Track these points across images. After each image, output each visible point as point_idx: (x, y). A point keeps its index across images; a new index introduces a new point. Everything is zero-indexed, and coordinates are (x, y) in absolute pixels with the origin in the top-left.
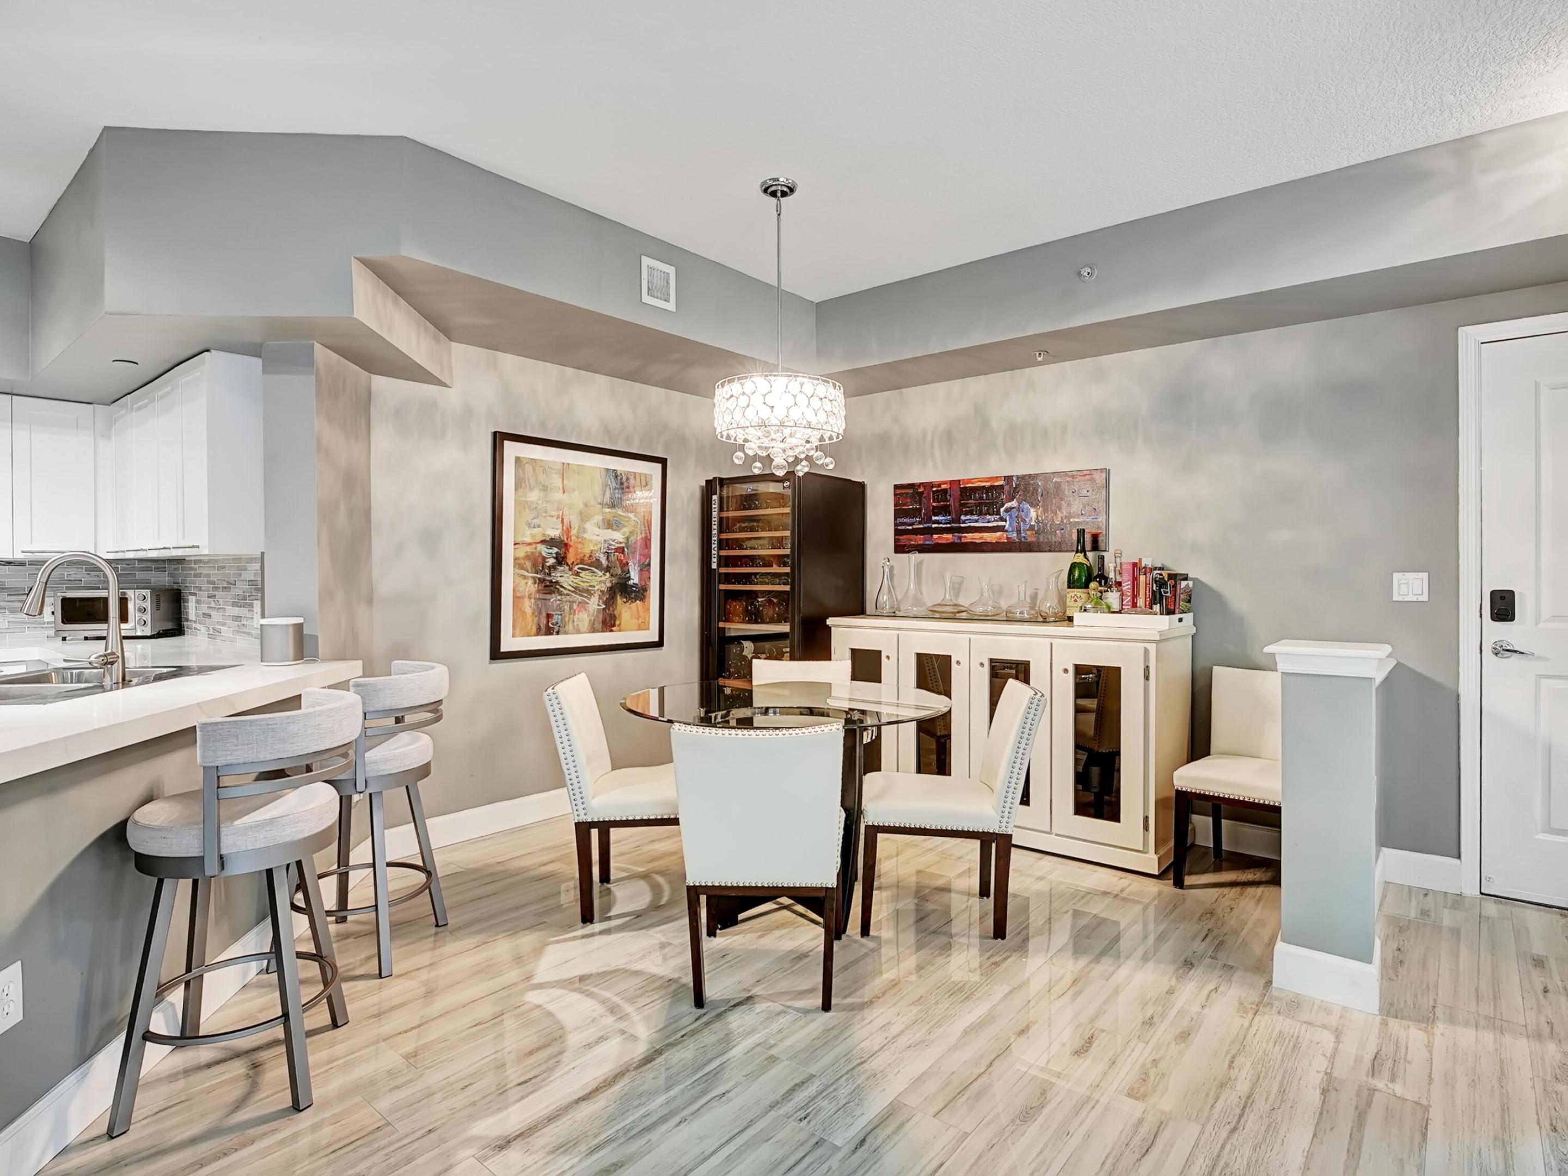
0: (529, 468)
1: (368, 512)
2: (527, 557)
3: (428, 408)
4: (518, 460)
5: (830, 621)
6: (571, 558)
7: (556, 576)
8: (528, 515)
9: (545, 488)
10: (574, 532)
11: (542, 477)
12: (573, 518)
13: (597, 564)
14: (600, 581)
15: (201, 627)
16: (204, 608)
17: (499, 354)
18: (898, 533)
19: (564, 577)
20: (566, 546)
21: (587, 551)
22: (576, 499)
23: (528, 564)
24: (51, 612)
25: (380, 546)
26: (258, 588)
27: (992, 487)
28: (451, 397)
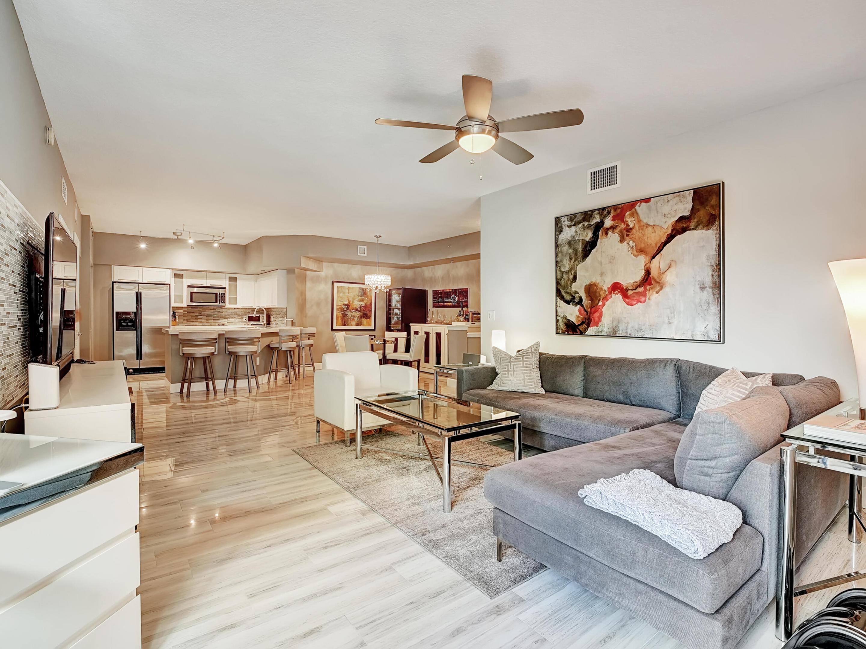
0: (340, 289)
1: (305, 299)
2: (340, 308)
3: (318, 277)
4: (337, 287)
5: (410, 324)
6: (350, 308)
7: (346, 313)
8: (340, 299)
9: (344, 293)
10: (351, 302)
11: (343, 290)
12: (351, 299)
13: (357, 310)
14: (358, 314)
15: (274, 323)
16: (275, 319)
17: (334, 264)
18: (433, 303)
19: (349, 314)
20: (349, 306)
21: (354, 307)
22: (352, 295)
23: (340, 310)
24: (246, 318)
25: (308, 306)
26: (285, 314)
27: (449, 292)
28: (323, 274)
